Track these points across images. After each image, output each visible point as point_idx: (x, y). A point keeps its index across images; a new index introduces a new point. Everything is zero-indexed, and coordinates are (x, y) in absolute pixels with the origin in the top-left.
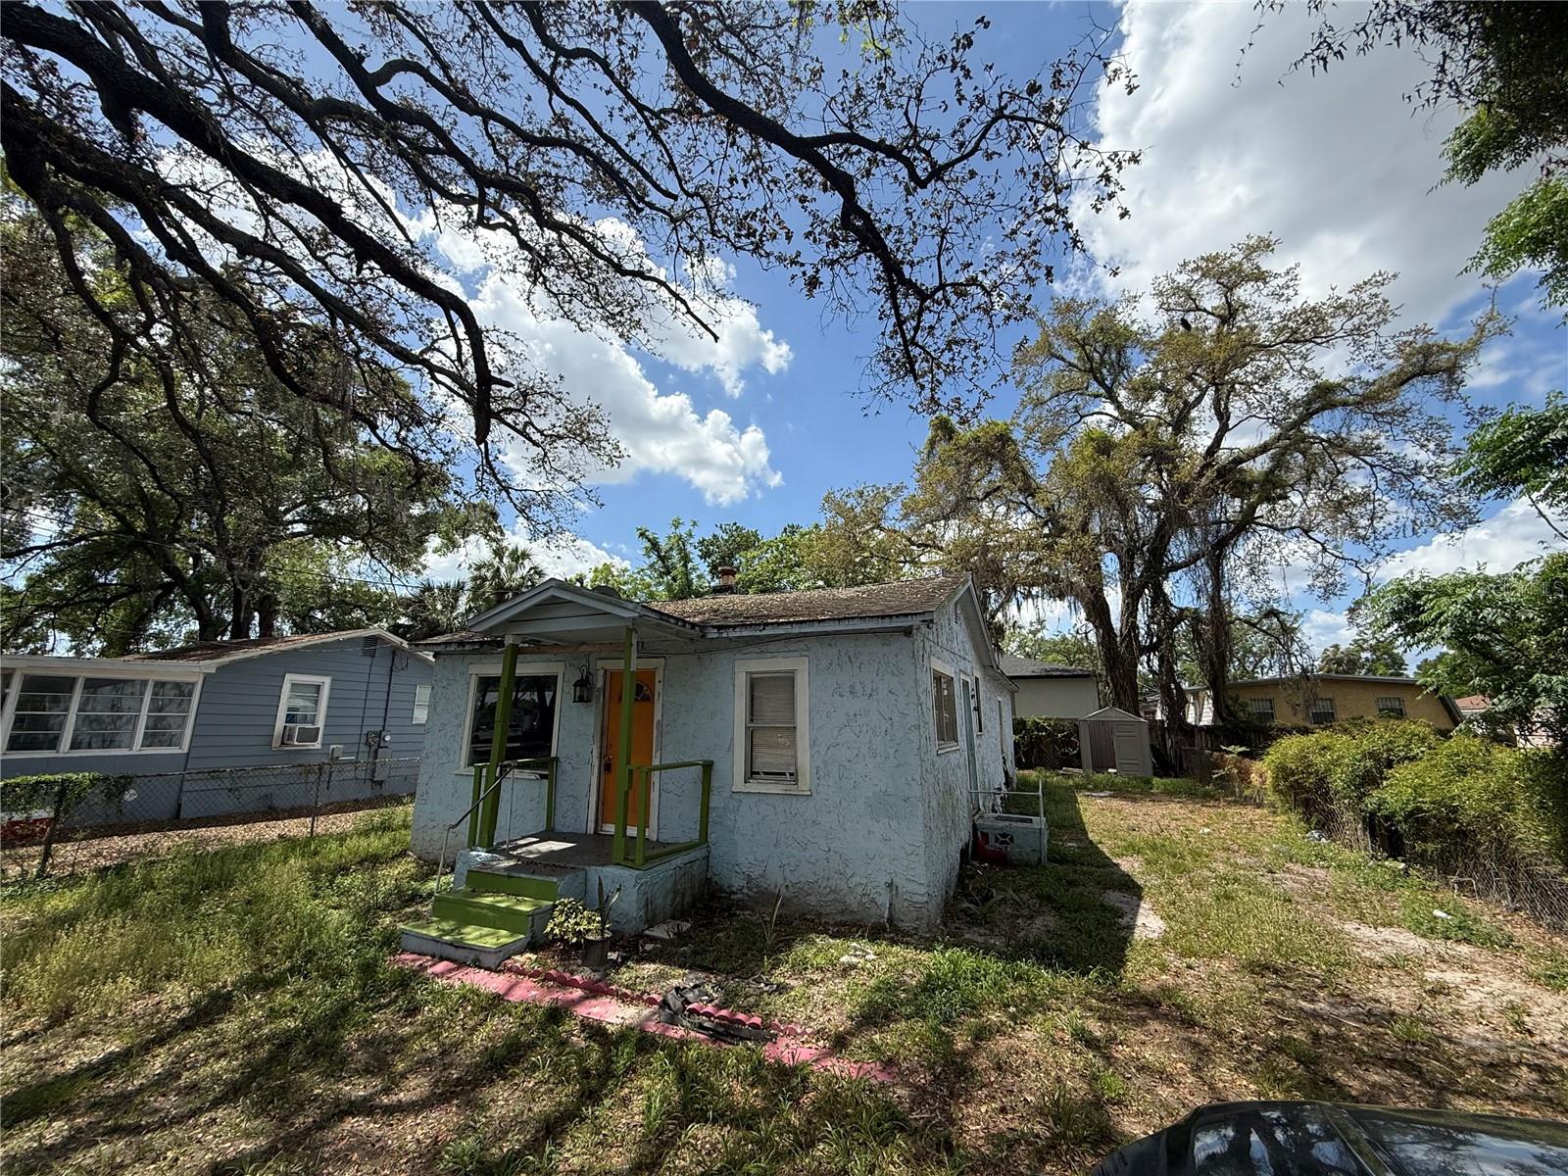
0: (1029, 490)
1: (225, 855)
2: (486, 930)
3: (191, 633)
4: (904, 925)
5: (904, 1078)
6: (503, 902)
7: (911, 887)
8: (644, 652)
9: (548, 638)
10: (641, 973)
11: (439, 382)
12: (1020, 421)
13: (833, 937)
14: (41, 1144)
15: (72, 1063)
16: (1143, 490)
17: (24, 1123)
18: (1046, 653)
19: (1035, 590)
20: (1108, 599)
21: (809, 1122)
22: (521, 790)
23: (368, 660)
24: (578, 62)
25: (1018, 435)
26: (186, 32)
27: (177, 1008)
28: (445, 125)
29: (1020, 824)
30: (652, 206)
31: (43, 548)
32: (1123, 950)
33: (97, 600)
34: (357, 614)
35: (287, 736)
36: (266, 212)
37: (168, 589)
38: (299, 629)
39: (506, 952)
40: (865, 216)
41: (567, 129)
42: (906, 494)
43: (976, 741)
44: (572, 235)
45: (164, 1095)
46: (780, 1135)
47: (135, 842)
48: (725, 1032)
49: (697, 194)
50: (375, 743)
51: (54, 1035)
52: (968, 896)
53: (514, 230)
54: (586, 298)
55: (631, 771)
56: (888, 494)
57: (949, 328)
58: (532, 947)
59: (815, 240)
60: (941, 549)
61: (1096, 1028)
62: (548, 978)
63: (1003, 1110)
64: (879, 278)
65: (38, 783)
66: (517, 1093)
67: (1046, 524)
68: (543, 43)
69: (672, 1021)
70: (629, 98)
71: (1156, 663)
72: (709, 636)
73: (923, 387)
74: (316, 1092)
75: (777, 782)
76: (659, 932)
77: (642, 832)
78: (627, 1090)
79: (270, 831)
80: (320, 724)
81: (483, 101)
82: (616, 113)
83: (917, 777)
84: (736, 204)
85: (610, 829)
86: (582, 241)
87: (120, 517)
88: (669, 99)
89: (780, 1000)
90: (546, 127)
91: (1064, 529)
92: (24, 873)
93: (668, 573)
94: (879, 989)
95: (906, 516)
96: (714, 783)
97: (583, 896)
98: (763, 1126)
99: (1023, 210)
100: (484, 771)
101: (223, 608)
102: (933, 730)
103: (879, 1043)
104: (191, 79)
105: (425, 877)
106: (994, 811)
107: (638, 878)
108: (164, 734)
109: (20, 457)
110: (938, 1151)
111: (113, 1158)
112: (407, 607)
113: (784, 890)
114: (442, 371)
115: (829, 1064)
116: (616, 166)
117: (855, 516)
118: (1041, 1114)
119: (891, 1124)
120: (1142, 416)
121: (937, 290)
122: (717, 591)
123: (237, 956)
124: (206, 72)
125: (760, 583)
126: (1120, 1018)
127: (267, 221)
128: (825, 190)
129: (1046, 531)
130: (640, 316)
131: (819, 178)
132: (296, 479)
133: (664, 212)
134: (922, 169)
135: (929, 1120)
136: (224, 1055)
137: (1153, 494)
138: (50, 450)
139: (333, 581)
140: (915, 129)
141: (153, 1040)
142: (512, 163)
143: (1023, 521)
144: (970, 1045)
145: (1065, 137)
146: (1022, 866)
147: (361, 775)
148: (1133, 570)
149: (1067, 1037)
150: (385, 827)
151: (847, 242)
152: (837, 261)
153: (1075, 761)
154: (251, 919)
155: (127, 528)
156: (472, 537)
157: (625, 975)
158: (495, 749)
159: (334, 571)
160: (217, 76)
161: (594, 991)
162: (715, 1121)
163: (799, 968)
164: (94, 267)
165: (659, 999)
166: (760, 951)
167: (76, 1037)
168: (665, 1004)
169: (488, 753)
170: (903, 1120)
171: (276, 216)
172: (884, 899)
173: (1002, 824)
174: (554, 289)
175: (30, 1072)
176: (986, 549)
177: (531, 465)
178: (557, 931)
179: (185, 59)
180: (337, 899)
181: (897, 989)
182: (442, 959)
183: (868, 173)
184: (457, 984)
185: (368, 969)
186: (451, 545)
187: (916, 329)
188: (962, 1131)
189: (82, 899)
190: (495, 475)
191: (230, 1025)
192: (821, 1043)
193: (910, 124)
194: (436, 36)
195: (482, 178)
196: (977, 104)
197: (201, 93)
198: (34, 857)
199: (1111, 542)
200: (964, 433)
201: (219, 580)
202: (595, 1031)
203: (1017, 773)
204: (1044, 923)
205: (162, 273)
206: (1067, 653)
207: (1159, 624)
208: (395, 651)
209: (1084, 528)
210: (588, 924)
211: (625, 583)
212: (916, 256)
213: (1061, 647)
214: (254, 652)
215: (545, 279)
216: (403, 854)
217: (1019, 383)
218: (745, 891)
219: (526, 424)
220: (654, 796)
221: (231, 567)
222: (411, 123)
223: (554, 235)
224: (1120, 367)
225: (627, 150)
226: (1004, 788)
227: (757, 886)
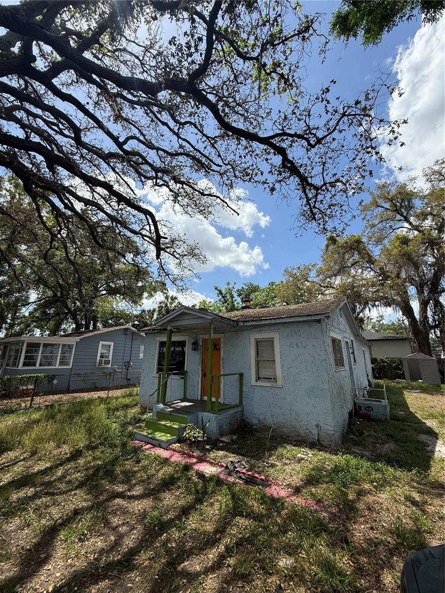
0: (371, 261)
1: (82, 402)
2: (163, 434)
3: (73, 328)
4: (325, 443)
5: (325, 508)
6: (169, 424)
7: (326, 427)
8: (216, 331)
9: (182, 327)
10: (218, 454)
11: (145, 240)
12: (365, 234)
13: (294, 446)
14: (27, 495)
15: (36, 469)
16: (425, 258)
17: (22, 488)
18: (385, 330)
19: (377, 303)
20: (412, 306)
21: (285, 522)
22: (174, 382)
23: (125, 336)
24: (186, 126)
25: (364, 240)
26: (70, 140)
27: (66, 454)
28: (145, 155)
29: (375, 403)
30: (213, 171)
31: (33, 303)
32: (429, 462)
33: (47, 318)
34: (122, 321)
35: (100, 362)
36: (93, 191)
37: (67, 314)
38: (104, 326)
39: (170, 442)
40: (291, 162)
41: (184, 149)
42: (317, 266)
43: (353, 367)
44: (187, 185)
45: (62, 483)
46: (273, 526)
47: (56, 397)
48: (250, 481)
49: (229, 164)
50: (127, 365)
51: (32, 459)
52: (353, 433)
53: (168, 186)
54: (192, 206)
55: (213, 376)
56: (310, 267)
57: (329, 200)
58: (179, 441)
59: (272, 174)
60: (334, 288)
61: (417, 496)
62: (184, 453)
63: (372, 528)
64: (299, 184)
65: (30, 377)
66: (173, 497)
67: (380, 275)
68: (175, 122)
69: (230, 474)
70: (204, 135)
71: (438, 333)
72: (240, 325)
73: (320, 224)
74: (107, 488)
75: (269, 382)
76: (225, 439)
77: (217, 399)
78: (213, 500)
79: (95, 395)
80: (110, 358)
81: (156, 145)
82: (199, 141)
83: (327, 381)
84: (243, 165)
85: (206, 398)
86: (190, 186)
87: (53, 292)
88: (218, 133)
89: (272, 470)
90: (176, 149)
91: (389, 277)
92: (26, 406)
93: (226, 302)
94: (314, 469)
95: (318, 276)
96: (244, 382)
97: (196, 423)
98: (265, 521)
99: (357, 150)
100: (162, 375)
101: (82, 320)
102: (333, 363)
103: (315, 492)
104: (72, 154)
105: (143, 413)
106: (364, 397)
107: (216, 417)
108: (65, 362)
109: (27, 275)
110: (342, 543)
111: (46, 502)
112: (137, 318)
113: (273, 425)
114: (146, 236)
115: (293, 499)
116: (201, 159)
117: (297, 277)
118: (391, 533)
119: (319, 528)
120: (422, 227)
121: (323, 186)
122: (243, 308)
123: (84, 437)
124: (76, 151)
125: (260, 305)
126: (428, 493)
127: (93, 194)
128: (275, 155)
129: (381, 278)
130: (211, 210)
131: (272, 151)
132: (102, 276)
133: (217, 172)
134: (313, 141)
135: (337, 528)
136: (79, 471)
137: (431, 260)
138: (35, 272)
139: (114, 310)
140: (308, 126)
141: (59, 464)
142: (166, 163)
143: (369, 275)
144: (355, 497)
145: (372, 119)
146: (378, 421)
147: (123, 376)
148: (423, 293)
149: (402, 499)
150: (130, 395)
151: (285, 172)
152: (282, 180)
153: (402, 376)
154: (88, 425)
155: (55, 295)
156: (158, 292)
157: (212, 455)
158: (165, 368)
159: (115, 306)
160: (79, 152)
161: (201, 460)
162: (246, 517)
163: (280, 457)
164: (46, 215)
165: (225, 465)
166: (264, 449)
167: (38, 461)
168: (227, 467)
169: (163, 369)
170: (326, 527)
171: (96, 192)
172: (315, 432)
173: (367, 402)
174: (182, 204)
175: (25, 471)
176: (353, 287)
177: (176, 266)
178: (187, 436)
179: (70, 148)
180: (114, 419)
181: (322, 470)
182: (148, 443)
183: (291, 146)
184: (153, 453)
185: (124, 445)
186: (151, 296)
187: (315, 202)
188: (353, 535)
189: (42, 415)
190: (164, 270)
191: (81, 461)
192: (290, 490)
193: (307, 125)
194: (141, 126)
195: (156, 170)
196: (334, 113)
197: (75, 157)
198: (28, 401)
199: (411, 281)
200: (341, 241)
201: (81, 310)
202: (201, 475)
203: (374, 381)
204: (388, 447)
205: (64, 214)
206: (395, 330)
207: (438, 316)
208: (133, 333)
209: (398, 276)
210: (198, 434)
211: (211, 307)
212: (312, 174)
213: (391, 327)
214: (91, 334)
215: (179, 201)
216: (136, 405)
217: (363, 219)
218: (258, 425)
219: (174, 252)
220: (222, 386)
221: (84, 306)
222: (135, 156)
223: (181, 186)
224: (410, 207)
225: (204, 153)
226: (368, 387)
227: (263, 423)
